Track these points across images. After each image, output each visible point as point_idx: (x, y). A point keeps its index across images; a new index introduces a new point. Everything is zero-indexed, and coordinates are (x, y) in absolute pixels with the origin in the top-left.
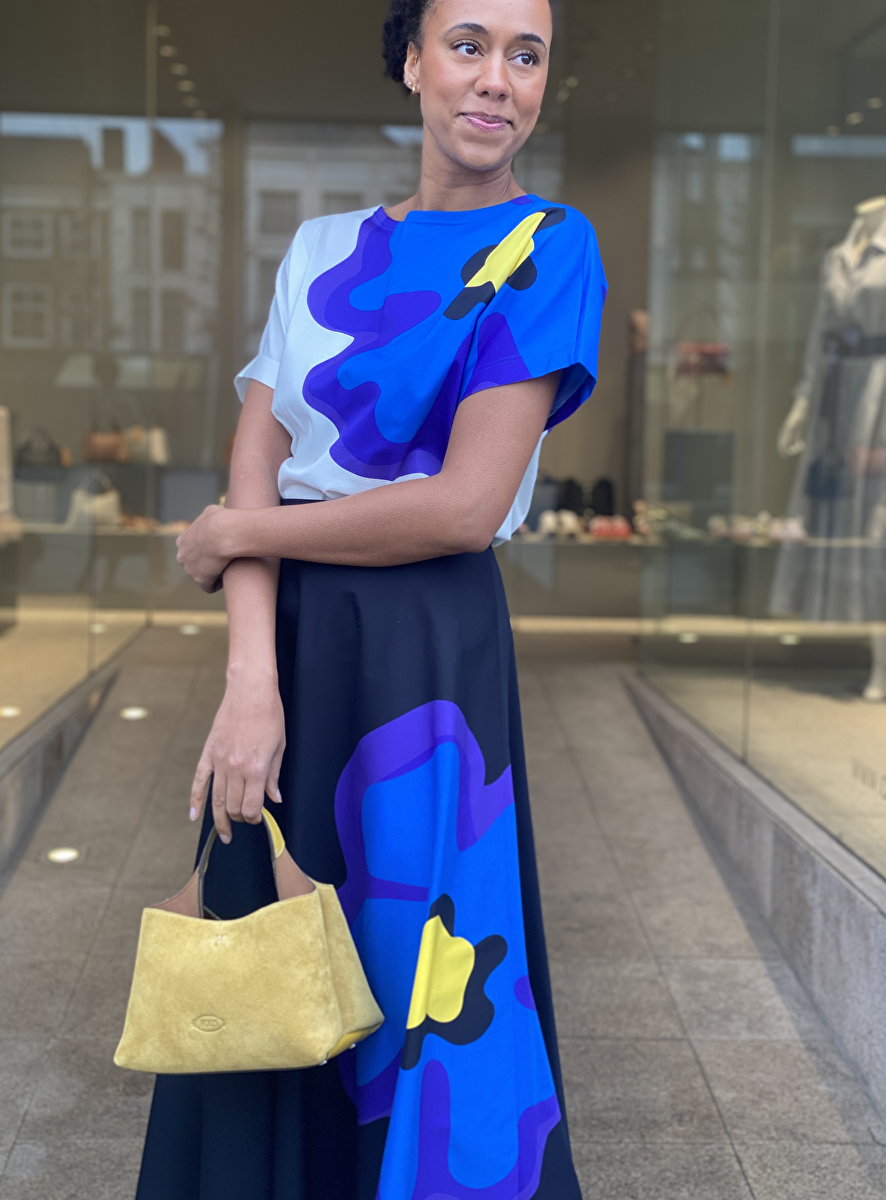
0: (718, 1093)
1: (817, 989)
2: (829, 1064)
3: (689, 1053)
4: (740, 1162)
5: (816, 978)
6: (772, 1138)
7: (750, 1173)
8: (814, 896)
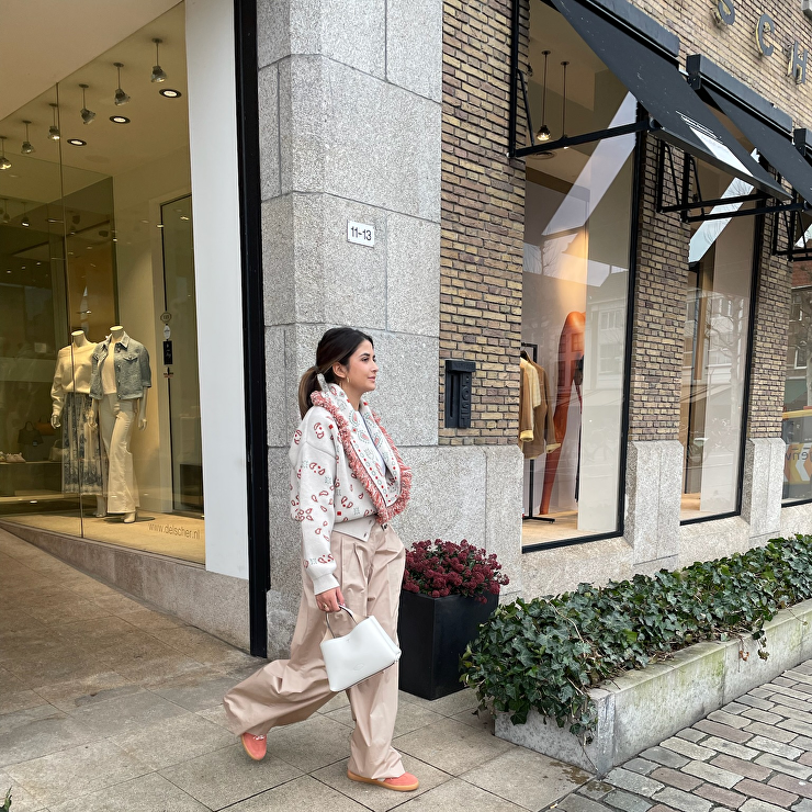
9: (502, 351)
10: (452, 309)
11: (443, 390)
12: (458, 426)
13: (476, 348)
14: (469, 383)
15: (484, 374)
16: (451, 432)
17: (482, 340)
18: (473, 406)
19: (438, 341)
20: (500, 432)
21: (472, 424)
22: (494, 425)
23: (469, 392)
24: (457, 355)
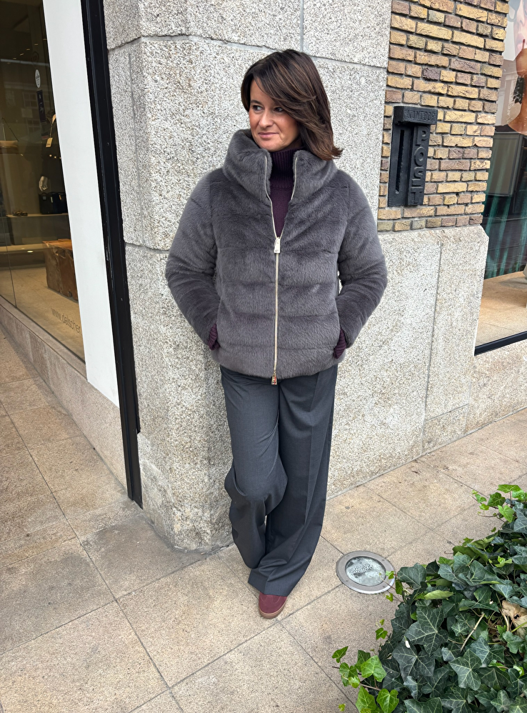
0: (21, 432)
1: (52, 386)
2: (59, 412)
3: (9, 420)
4: (31, 456)
5: (51, 382)
6: (42, 444)
7: (36, 459)
8: (46, 356)
9: (474, 93)
10: (409, 24)
11: (387, 152)
12: (406, 204)
13: (439, 87)
14: (426, 140)
15: (446, 127)
16: (396, 212)
17: (449, 76)
18: (428, 174)
19: (384, 74)
20: (461, 209)
21: (426, 200)
22: (454, 199)
23: (424, 154)
24: (412, 99)
